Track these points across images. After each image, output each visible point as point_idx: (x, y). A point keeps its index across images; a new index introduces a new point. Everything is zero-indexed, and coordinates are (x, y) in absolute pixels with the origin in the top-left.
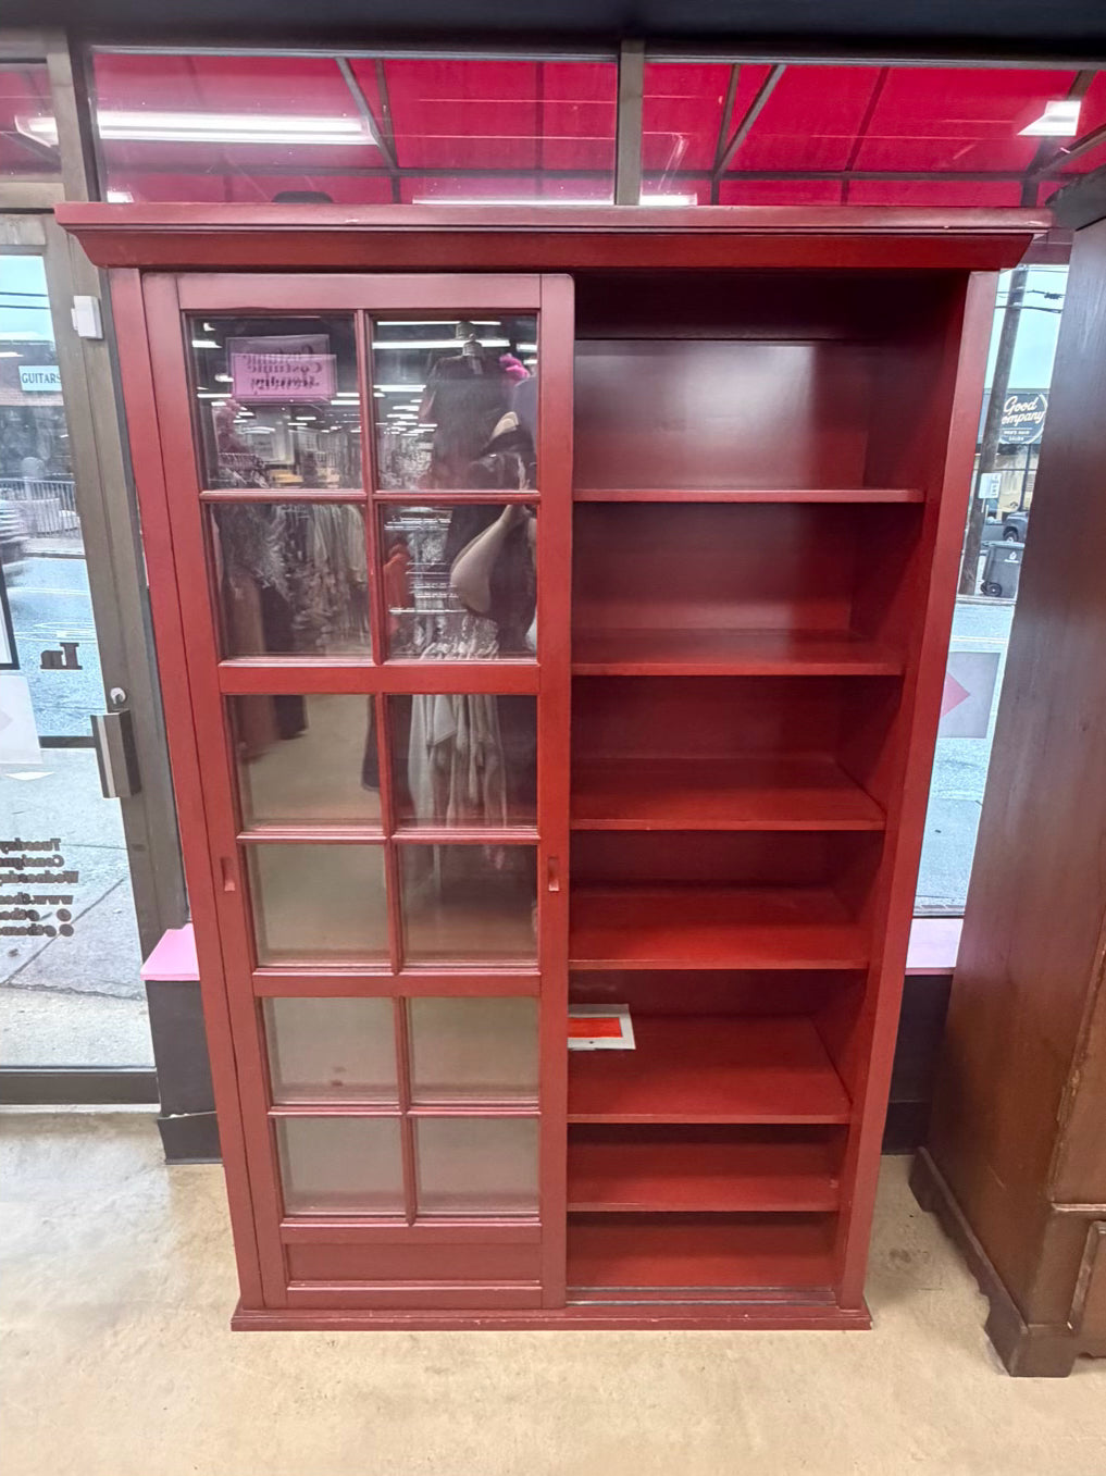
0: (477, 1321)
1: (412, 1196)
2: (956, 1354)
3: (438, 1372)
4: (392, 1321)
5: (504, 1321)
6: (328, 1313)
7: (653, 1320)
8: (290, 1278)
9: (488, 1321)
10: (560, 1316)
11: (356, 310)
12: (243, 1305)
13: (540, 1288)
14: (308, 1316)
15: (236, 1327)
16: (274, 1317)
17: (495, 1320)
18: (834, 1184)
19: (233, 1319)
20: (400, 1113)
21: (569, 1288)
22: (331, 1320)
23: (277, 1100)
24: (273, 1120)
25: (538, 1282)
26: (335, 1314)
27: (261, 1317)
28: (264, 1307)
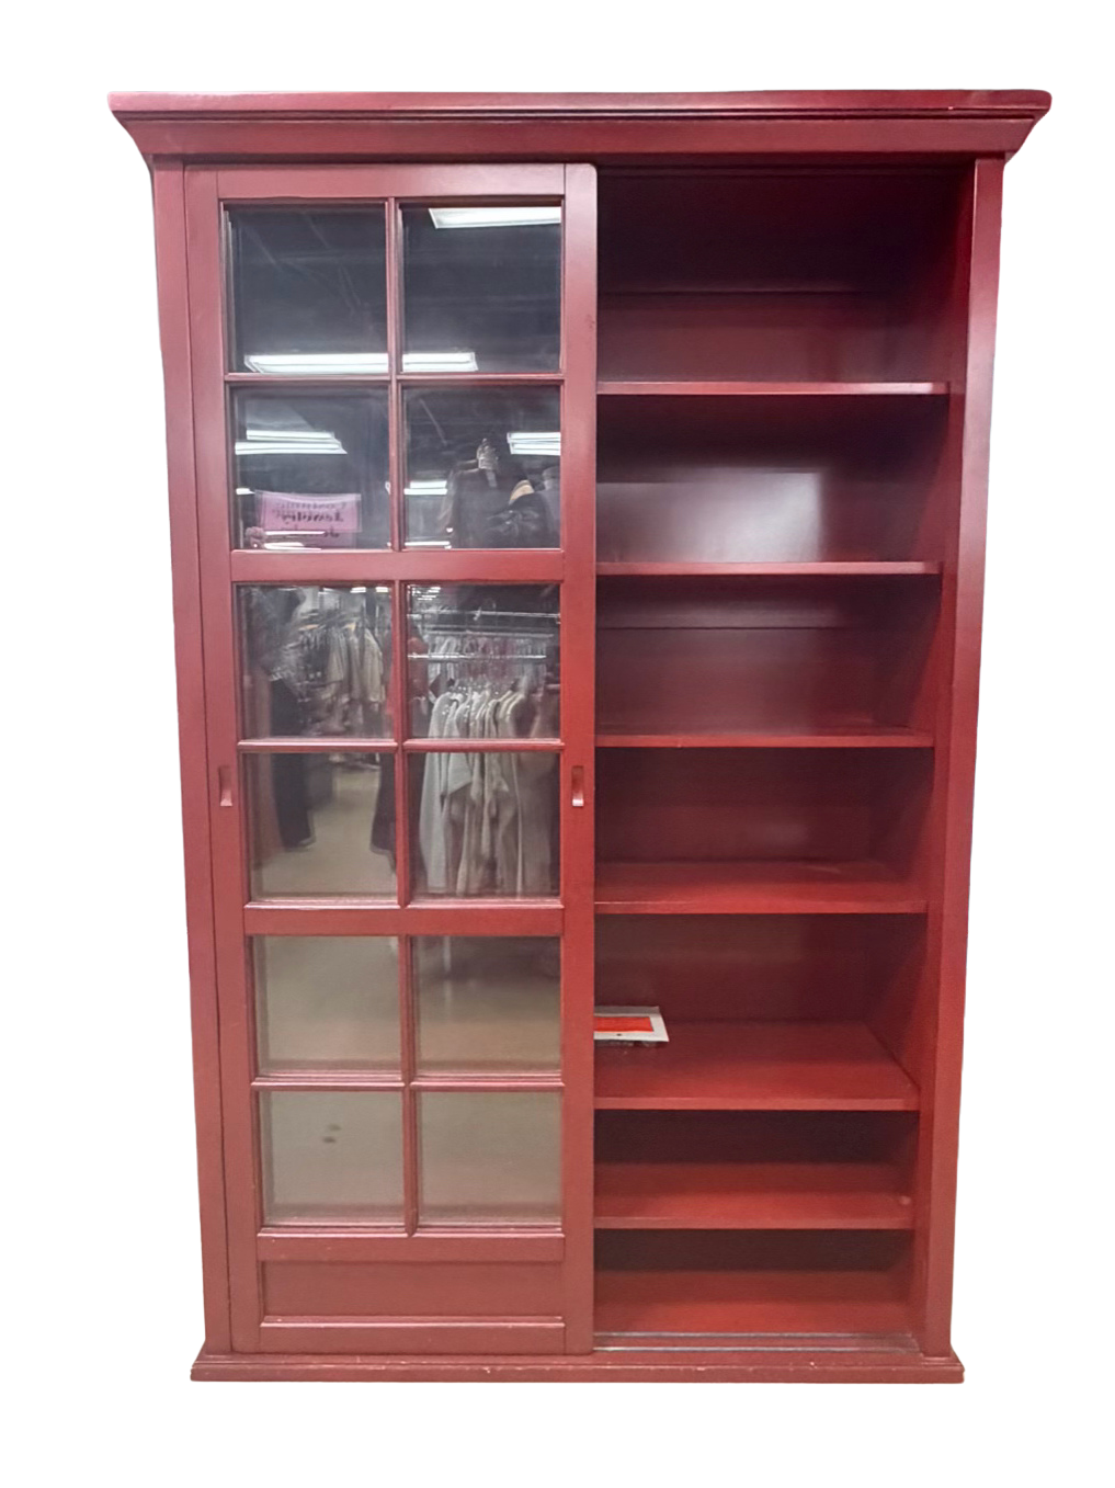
0: (486, 1368)
1: (413, 1210)
4: (383, 1368)
5: (519, 1368)
6: (307, 1358)
7: (700, 1369)
8: (265, 1312)
9: (499, 1368)
10: (586, 1363)
11: (386, 199)
12: (206, 1350)
13: (562, 1325)
14: (282, 1363)
15: (197, 1375)
16: (245, 1364)
17: (507, 1368)
18: (906, 1201)
19: (195, 1365)
20: (402, 1084)
21: (597, 1334)
22: (311, 1367)
23: (262, 1071)
24: (256, 1093)
25: (560, 1318)
26: (316, 1359)
27: (225, 1362)
28: (232, 1351)
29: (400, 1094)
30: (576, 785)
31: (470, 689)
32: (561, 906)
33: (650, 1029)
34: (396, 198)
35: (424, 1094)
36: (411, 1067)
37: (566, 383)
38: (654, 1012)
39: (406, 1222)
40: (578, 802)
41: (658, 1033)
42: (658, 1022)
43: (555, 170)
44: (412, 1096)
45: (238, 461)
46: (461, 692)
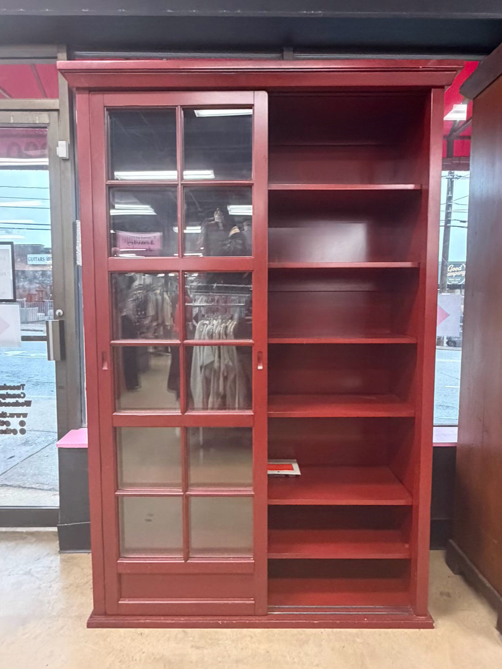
0: (220, 622)
1: (187, 551)
2: (481, 640)
3: (198, 648)
4: (174, 622)
5: (235, 622)
6: (139, 618)
7: (315, 622)
8: (121, 597)
9: (225, 622)
10: (264, 620)
11: (176, 106)
12: (94, 614)
13: (253, 602)
14: (130, 620)
15: (90, 625)
16: (111, 620)
17: (229, 622)
18: (407, 546)
19: (88, 620)
20: (182, 493)
21: (269, 606)
22: (141, 621)
23: (120, 488)
24: (117, 497)
25: (252, 599)
26: (143, 618)
27: (103, 619)
28: (105, 614)
29: (181, 498)
30: (259, 360)
31: (212, 319)
32: (252, 414)
33: (292, 469)
34: (181, 106)
35: (192, 498)
36: (186, 486)
37: (255, 185)
38: (294, 462)
39: (184, 555)
40: (260, 367)
41: (296, 471)
42: (296, 466)
43: (249, 94)
44: (187, 498)
45: (111, 218)
46: (208, 320)
